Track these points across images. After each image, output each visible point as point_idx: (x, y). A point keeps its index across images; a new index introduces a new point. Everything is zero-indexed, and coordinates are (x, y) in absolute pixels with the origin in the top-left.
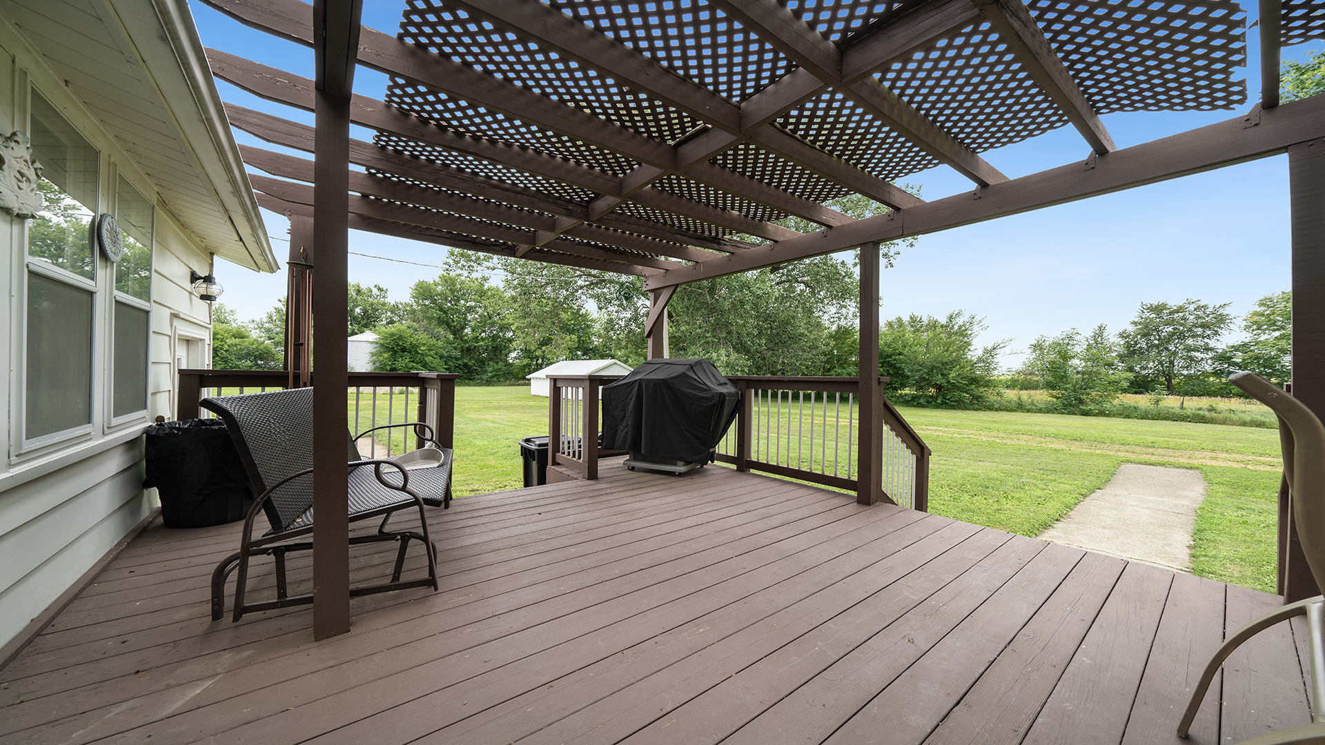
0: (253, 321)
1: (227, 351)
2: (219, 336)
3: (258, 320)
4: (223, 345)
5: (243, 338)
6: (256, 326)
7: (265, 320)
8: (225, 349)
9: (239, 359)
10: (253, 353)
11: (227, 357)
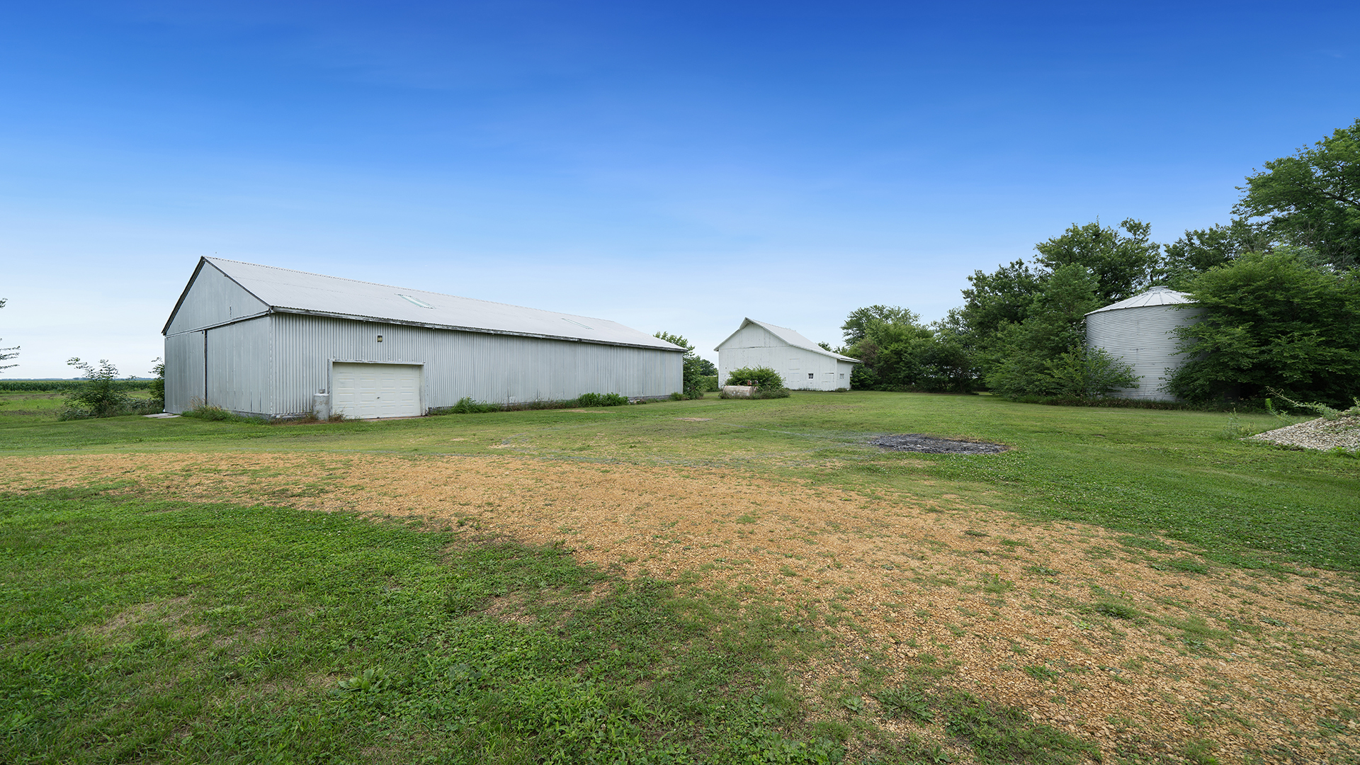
0: (935, 323)
1: (910, 354)
2: (903, 337)
3: (940, 321)
4: (907, 348)
5: (927, 337)
6: (938, 329)
7: (947, 320)
8: (909, 352)
9: (922, 363)
10: (938, 355)
11: (911, 362)
